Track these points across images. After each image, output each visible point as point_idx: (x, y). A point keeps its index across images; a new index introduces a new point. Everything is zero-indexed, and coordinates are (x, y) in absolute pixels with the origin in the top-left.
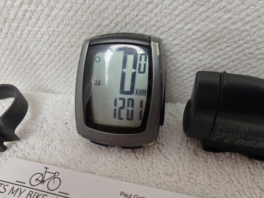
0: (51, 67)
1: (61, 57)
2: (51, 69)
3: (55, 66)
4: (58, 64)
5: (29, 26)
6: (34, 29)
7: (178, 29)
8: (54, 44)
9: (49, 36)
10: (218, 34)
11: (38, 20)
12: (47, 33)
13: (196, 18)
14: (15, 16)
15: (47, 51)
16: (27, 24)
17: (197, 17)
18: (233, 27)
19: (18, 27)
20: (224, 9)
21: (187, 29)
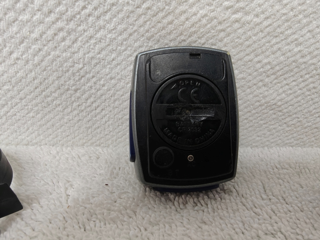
0: (72, 108)
1: (92, 94)
2: (71, 111)
3: (78, 107)
4: (84, 104)
5: (58, 50)
6: (64, 54)
7: (247, 61)
8: (87, 76)
9: (84, 64)
10: (286, 68)
11: (73, 43)
12: (81, 60)
13: (267, 50)
14: (41, 36)
15: (73, 85)
16: (56, 47)
17: (269, 49)
18: (301, 60)
19: (40, 50)
20: (296, 42)
21: (257, 62)
